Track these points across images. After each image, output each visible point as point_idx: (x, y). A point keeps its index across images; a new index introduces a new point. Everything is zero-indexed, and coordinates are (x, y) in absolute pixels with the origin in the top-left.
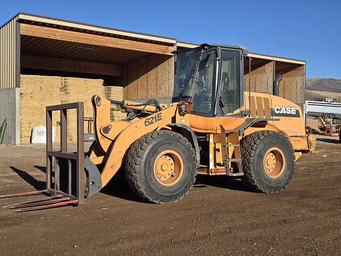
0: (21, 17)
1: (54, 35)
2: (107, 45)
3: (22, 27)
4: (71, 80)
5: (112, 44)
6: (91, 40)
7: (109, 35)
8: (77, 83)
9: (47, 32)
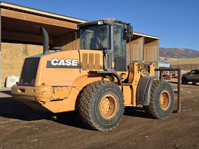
0: (2, 4)
2: (54, 24)
3: (2, 11)
4: (30, 46)
6: (44, 21)
7: (55, 18)
8: (34, 48)
9: (18, 15)
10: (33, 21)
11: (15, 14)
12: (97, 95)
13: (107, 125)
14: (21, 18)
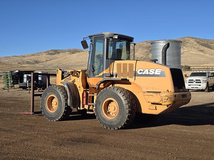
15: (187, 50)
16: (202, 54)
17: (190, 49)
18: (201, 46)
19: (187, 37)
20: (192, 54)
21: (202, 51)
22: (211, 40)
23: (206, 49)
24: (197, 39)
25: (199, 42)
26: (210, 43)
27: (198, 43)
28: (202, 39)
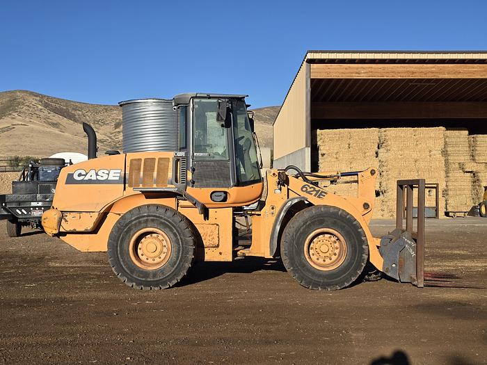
0: (310, 56)
1: (357, 73)
3: (313, 69)
4: (392, 132)
5: (449, 73)
6: (413, 73)
8: (402, 135)
9: (347, 71)
10: (385, 78)
11: (341, 71)
12: (122, 228)
13: (144, 279)
14: (355, 77)
15: (21, 121)
16: (56, 131)
17: (27, 119)
18: (52, 114)
19: (20, 91)
20: (32, 130)
21: (55, 125)
22: (75, 102)
23: (64, 121)
24: (43, 96)
25: (49, 105)
26: (73, 109)
27: (46, 105)
28: (55, 98)
